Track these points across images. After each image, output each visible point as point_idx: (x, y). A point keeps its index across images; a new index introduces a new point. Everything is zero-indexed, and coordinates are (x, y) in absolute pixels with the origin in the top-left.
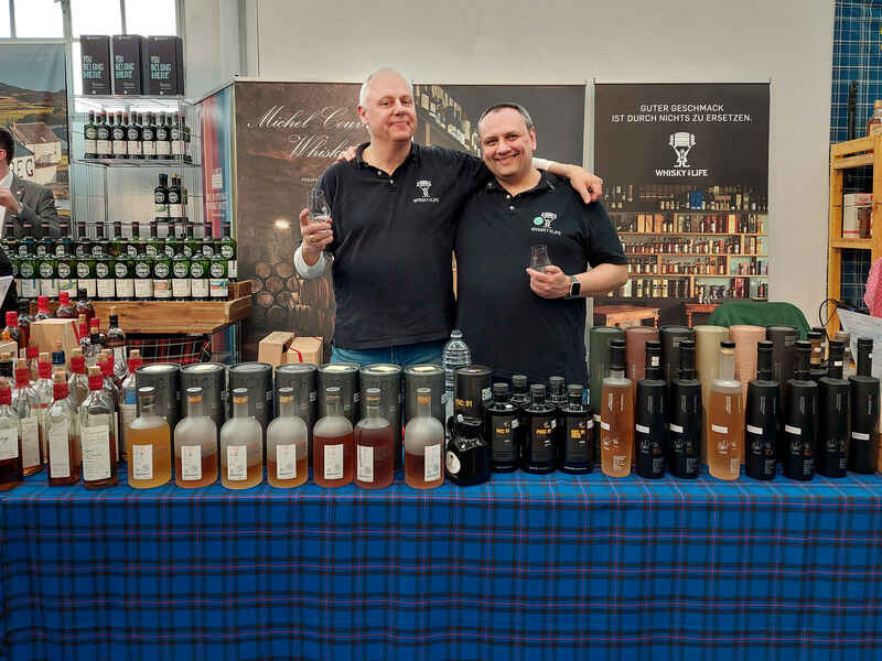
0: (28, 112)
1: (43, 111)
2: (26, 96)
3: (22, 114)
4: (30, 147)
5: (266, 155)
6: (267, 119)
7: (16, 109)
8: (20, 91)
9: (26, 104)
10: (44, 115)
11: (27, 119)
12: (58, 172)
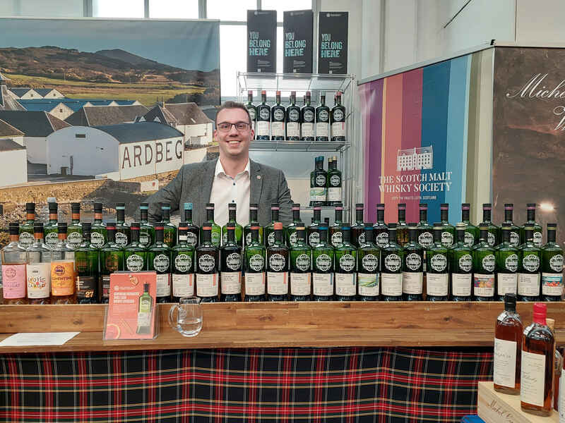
0: (179, 92)
1: (195, 91)
2: (177, 75)
3: (172, 93)
4: (180, 128)
5: (530, 128)
6: (530, 88)
7: (167, 88)
8: (170, 69)
9: (177, 84)
10: (196, 95)
11: (178, 99)
12: (208, 154)
